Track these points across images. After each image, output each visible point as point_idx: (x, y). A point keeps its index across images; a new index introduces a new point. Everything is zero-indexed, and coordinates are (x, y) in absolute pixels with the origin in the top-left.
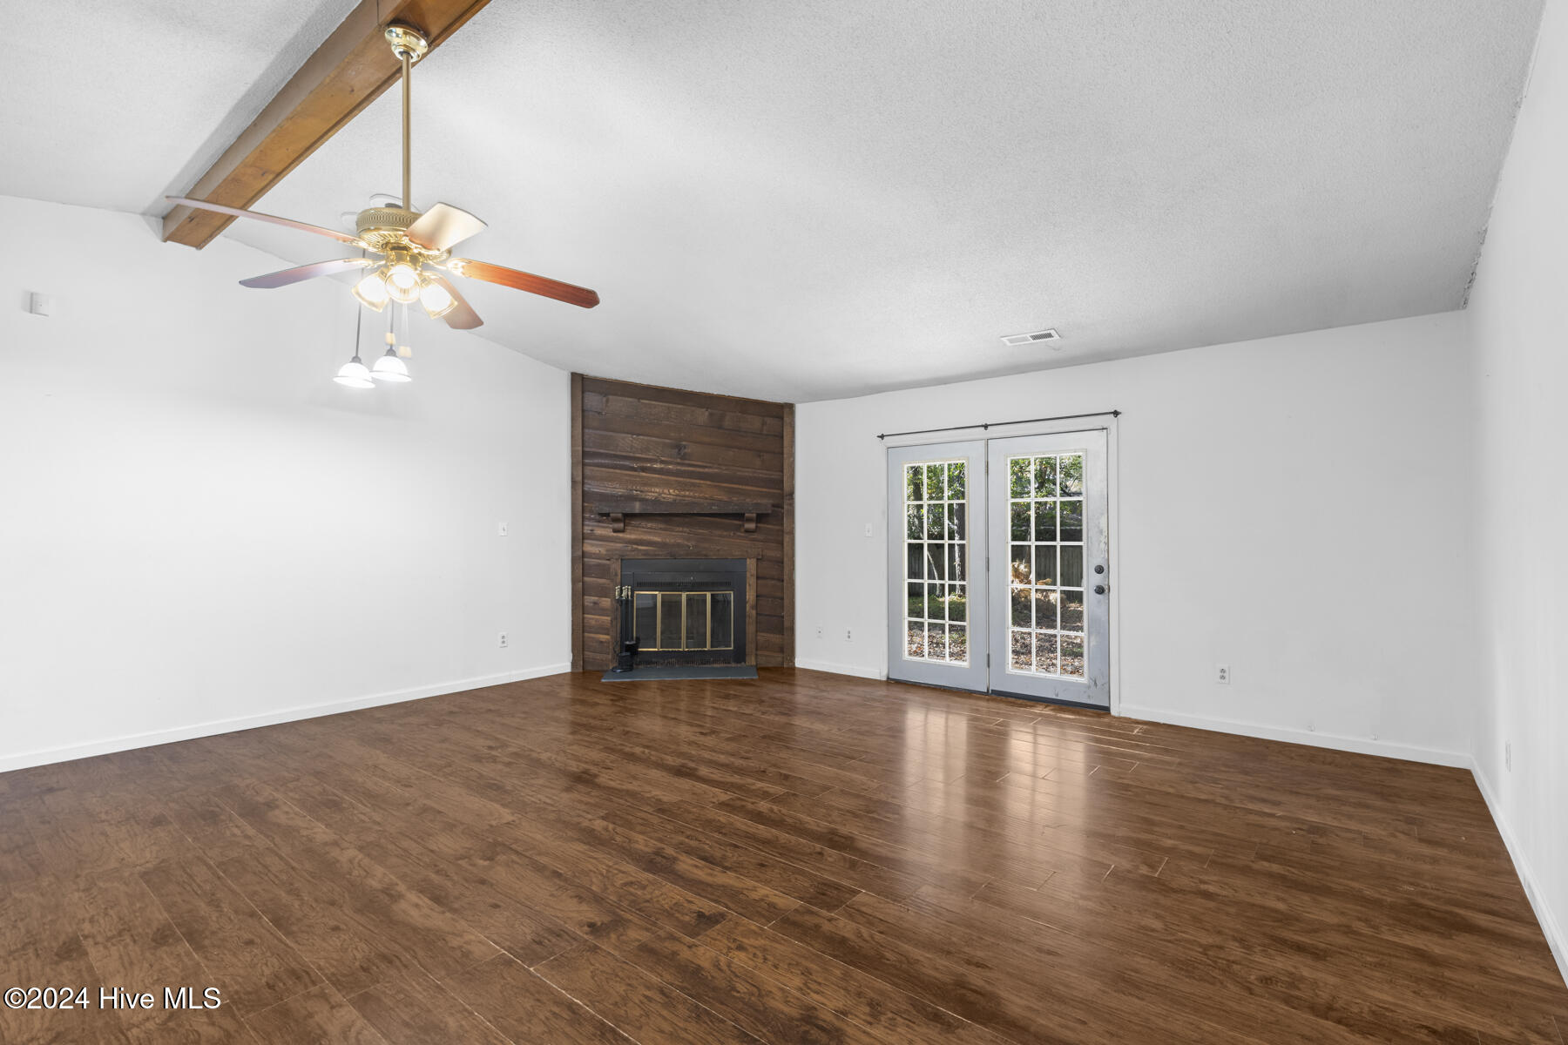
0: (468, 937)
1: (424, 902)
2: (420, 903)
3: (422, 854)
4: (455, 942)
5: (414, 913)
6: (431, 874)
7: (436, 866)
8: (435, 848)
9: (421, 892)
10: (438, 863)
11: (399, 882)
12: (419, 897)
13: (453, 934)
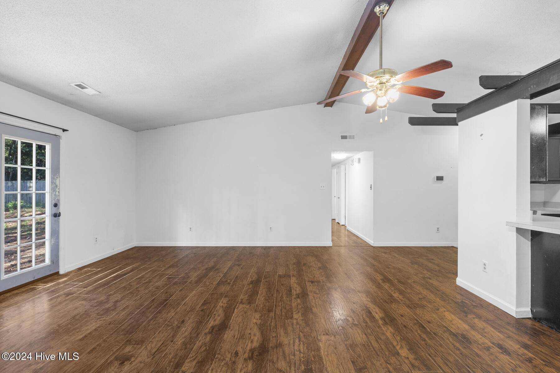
0: (365, 299)
1: (374, 314)
2: (375, 313)
3: (370, 335)
4: (369, 299)
5: (378, 311)
6: (369, 323)
7: (366, 326)
8: (364, 336)
9: (374, 317)
10: (365, 327)
11: (381, 325)
12: (375, 316)
13: (368, 301)
